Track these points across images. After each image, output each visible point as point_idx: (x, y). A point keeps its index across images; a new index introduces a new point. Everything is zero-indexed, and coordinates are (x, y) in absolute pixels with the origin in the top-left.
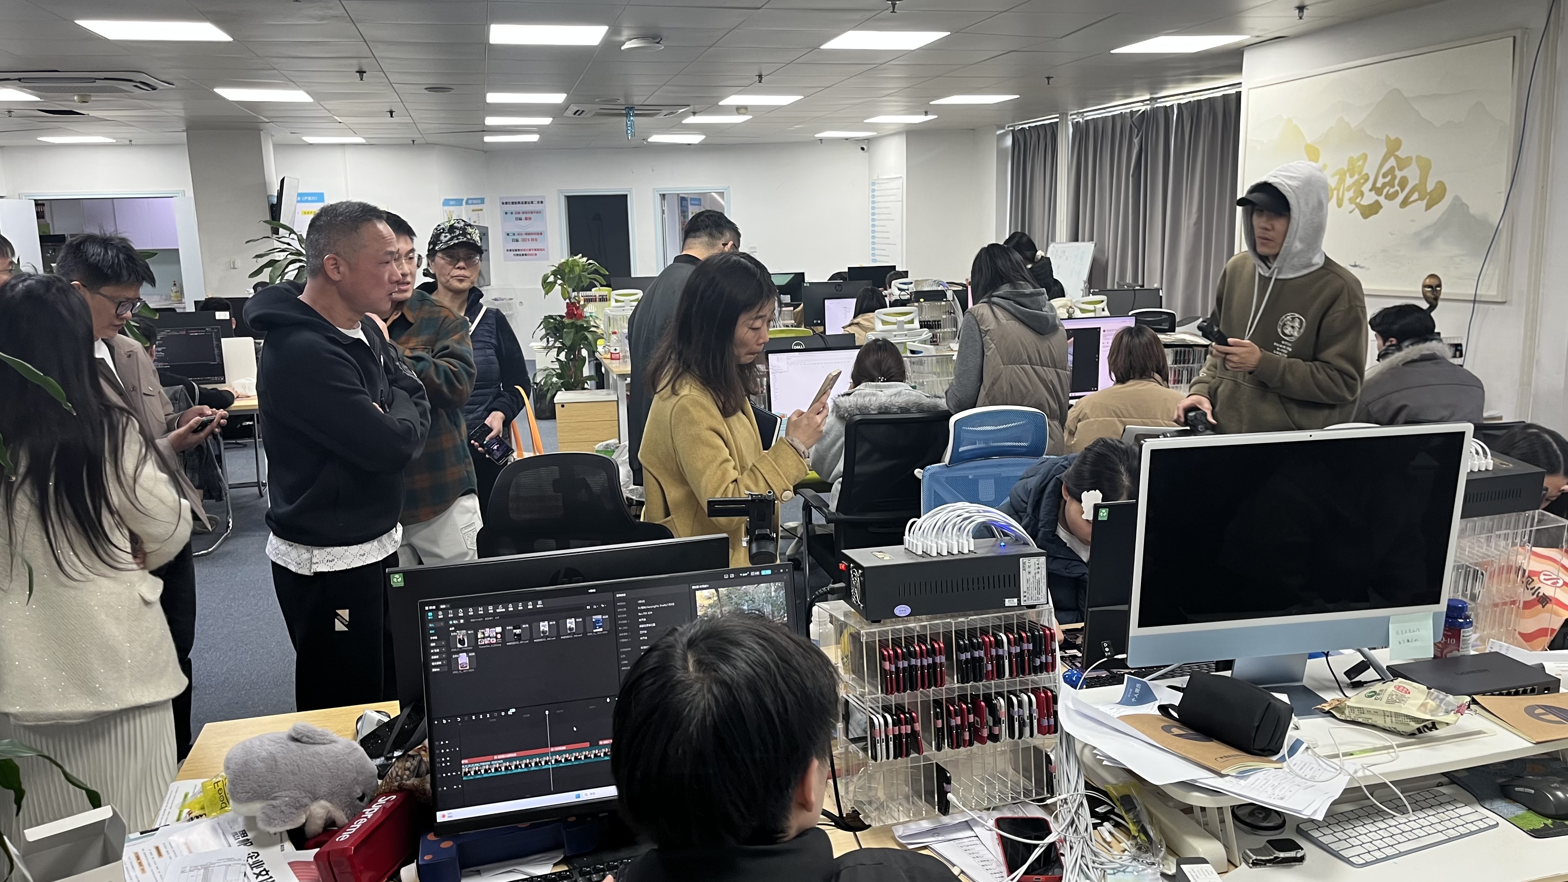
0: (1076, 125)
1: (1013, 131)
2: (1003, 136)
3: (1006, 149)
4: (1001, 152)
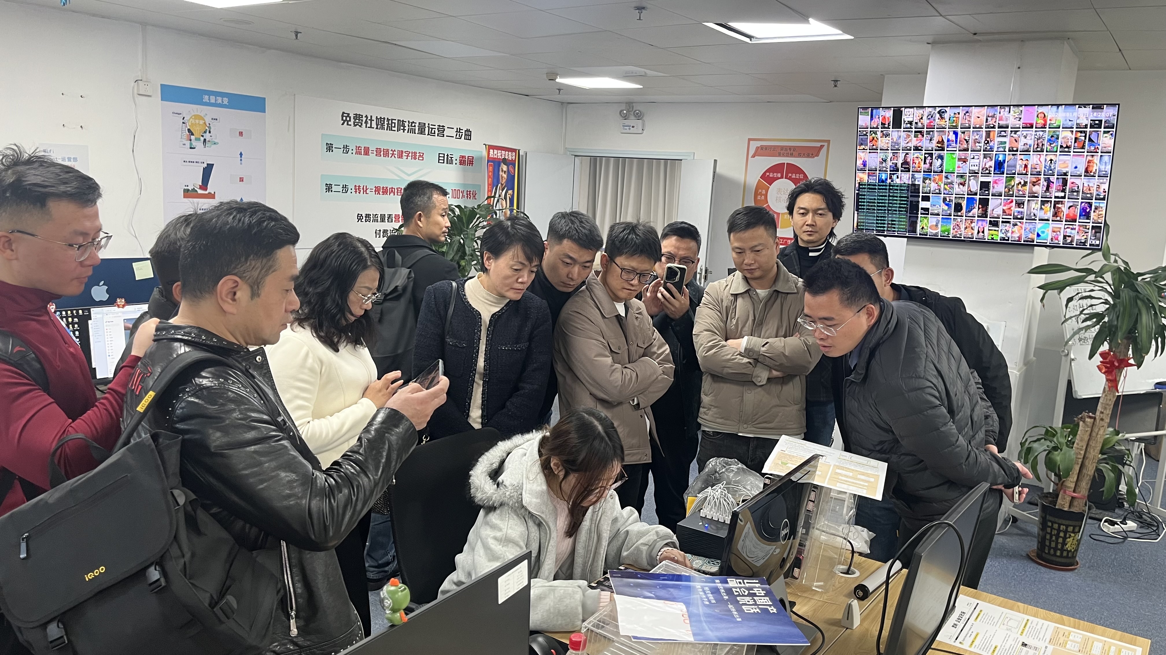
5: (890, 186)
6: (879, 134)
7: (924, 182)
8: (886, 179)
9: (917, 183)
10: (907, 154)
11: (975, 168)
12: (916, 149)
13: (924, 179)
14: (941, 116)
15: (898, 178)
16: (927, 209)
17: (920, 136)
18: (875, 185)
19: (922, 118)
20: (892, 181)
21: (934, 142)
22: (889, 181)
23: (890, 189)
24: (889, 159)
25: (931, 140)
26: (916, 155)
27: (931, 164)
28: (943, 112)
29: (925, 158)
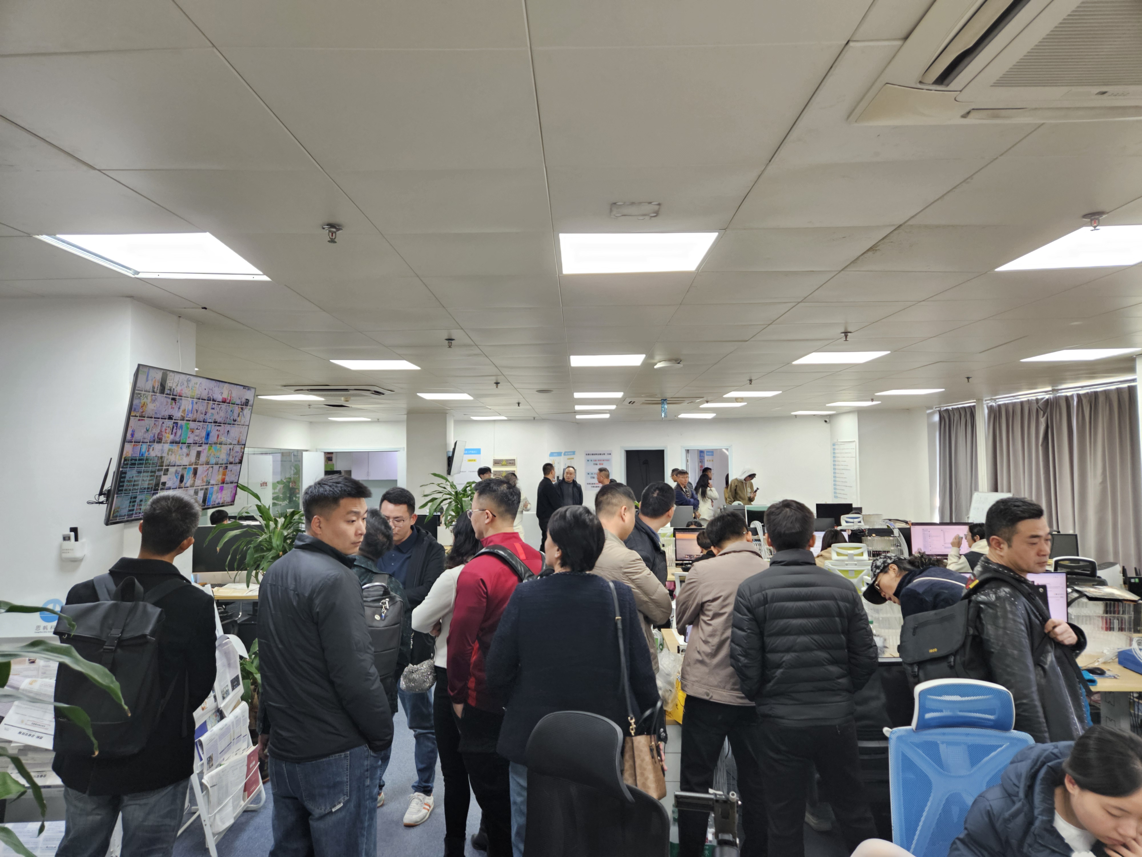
0: (991, 409)
1: (940, 412)
2: (932, 414)
3: (934, 424)
4: (930, 425)
5: (147, 459)
6: (149, 398)
7: (168, 454)
8: (145, 452)
9: (164, 455)
10: (163, 423)
11: (196, 438)
12: (170, 418)
13: (169, 450)
14: (188, 384)
15: (153, 450)
16: (164, 484)
17: (174, 403)
18: (136, 460)
19: (177, 385)
20: (149, 454)
21: (181, 410)
22: (147, 453)
23: (146, 464)
24: (150, 429)
25: (179, 408)
26: (168, 425)
27: (176, 433)
28: (189, 381)
29: (173, 427)
